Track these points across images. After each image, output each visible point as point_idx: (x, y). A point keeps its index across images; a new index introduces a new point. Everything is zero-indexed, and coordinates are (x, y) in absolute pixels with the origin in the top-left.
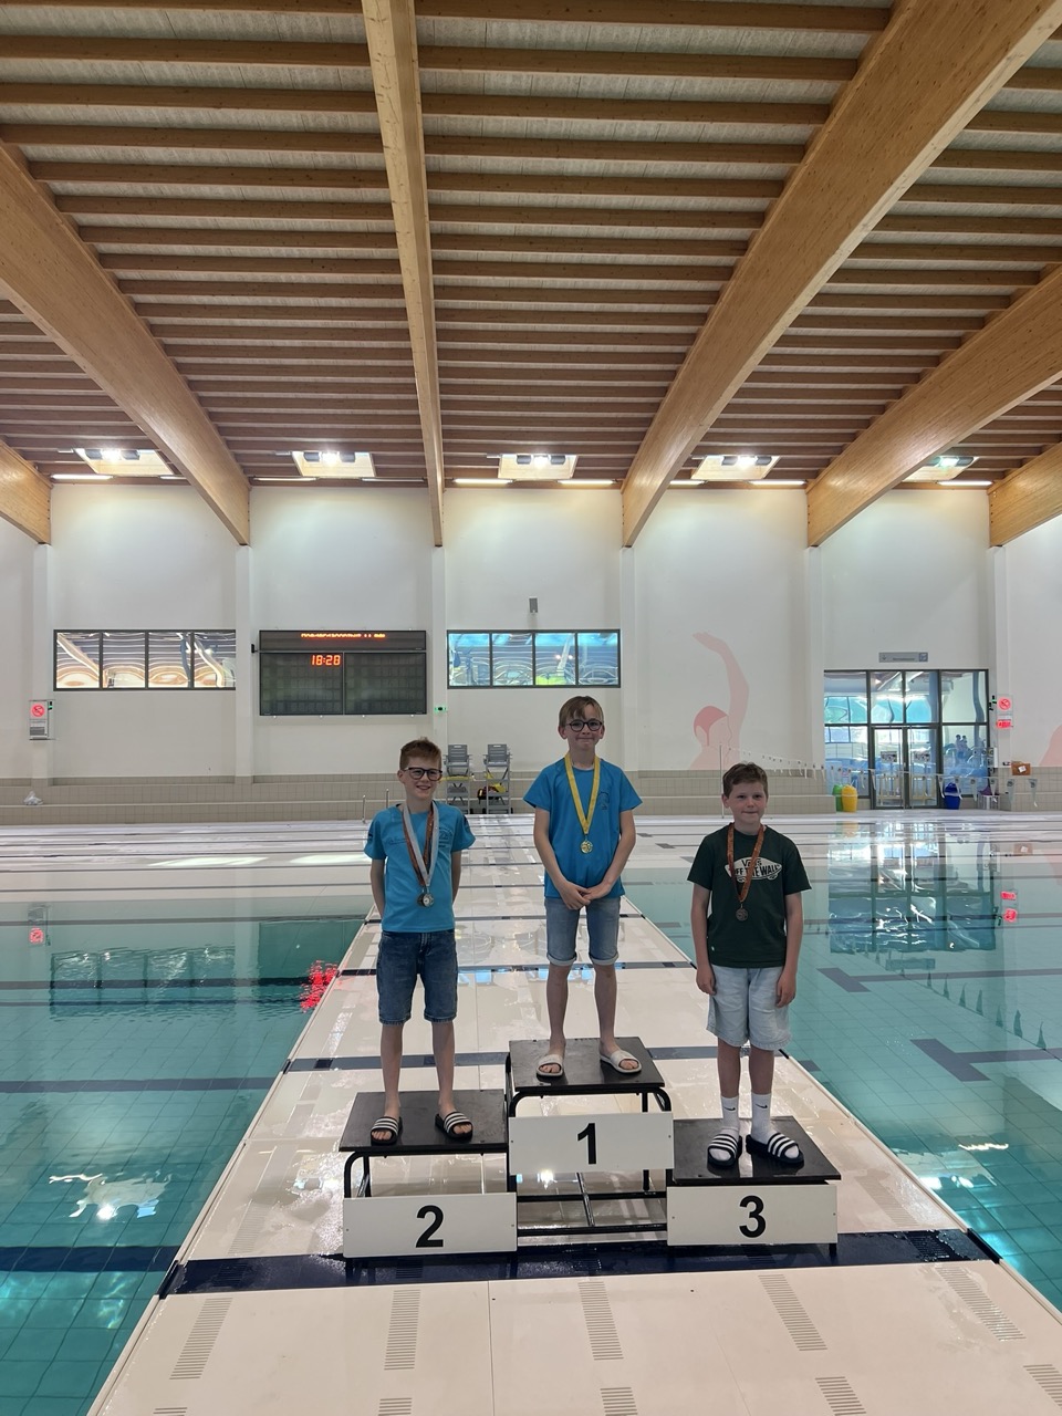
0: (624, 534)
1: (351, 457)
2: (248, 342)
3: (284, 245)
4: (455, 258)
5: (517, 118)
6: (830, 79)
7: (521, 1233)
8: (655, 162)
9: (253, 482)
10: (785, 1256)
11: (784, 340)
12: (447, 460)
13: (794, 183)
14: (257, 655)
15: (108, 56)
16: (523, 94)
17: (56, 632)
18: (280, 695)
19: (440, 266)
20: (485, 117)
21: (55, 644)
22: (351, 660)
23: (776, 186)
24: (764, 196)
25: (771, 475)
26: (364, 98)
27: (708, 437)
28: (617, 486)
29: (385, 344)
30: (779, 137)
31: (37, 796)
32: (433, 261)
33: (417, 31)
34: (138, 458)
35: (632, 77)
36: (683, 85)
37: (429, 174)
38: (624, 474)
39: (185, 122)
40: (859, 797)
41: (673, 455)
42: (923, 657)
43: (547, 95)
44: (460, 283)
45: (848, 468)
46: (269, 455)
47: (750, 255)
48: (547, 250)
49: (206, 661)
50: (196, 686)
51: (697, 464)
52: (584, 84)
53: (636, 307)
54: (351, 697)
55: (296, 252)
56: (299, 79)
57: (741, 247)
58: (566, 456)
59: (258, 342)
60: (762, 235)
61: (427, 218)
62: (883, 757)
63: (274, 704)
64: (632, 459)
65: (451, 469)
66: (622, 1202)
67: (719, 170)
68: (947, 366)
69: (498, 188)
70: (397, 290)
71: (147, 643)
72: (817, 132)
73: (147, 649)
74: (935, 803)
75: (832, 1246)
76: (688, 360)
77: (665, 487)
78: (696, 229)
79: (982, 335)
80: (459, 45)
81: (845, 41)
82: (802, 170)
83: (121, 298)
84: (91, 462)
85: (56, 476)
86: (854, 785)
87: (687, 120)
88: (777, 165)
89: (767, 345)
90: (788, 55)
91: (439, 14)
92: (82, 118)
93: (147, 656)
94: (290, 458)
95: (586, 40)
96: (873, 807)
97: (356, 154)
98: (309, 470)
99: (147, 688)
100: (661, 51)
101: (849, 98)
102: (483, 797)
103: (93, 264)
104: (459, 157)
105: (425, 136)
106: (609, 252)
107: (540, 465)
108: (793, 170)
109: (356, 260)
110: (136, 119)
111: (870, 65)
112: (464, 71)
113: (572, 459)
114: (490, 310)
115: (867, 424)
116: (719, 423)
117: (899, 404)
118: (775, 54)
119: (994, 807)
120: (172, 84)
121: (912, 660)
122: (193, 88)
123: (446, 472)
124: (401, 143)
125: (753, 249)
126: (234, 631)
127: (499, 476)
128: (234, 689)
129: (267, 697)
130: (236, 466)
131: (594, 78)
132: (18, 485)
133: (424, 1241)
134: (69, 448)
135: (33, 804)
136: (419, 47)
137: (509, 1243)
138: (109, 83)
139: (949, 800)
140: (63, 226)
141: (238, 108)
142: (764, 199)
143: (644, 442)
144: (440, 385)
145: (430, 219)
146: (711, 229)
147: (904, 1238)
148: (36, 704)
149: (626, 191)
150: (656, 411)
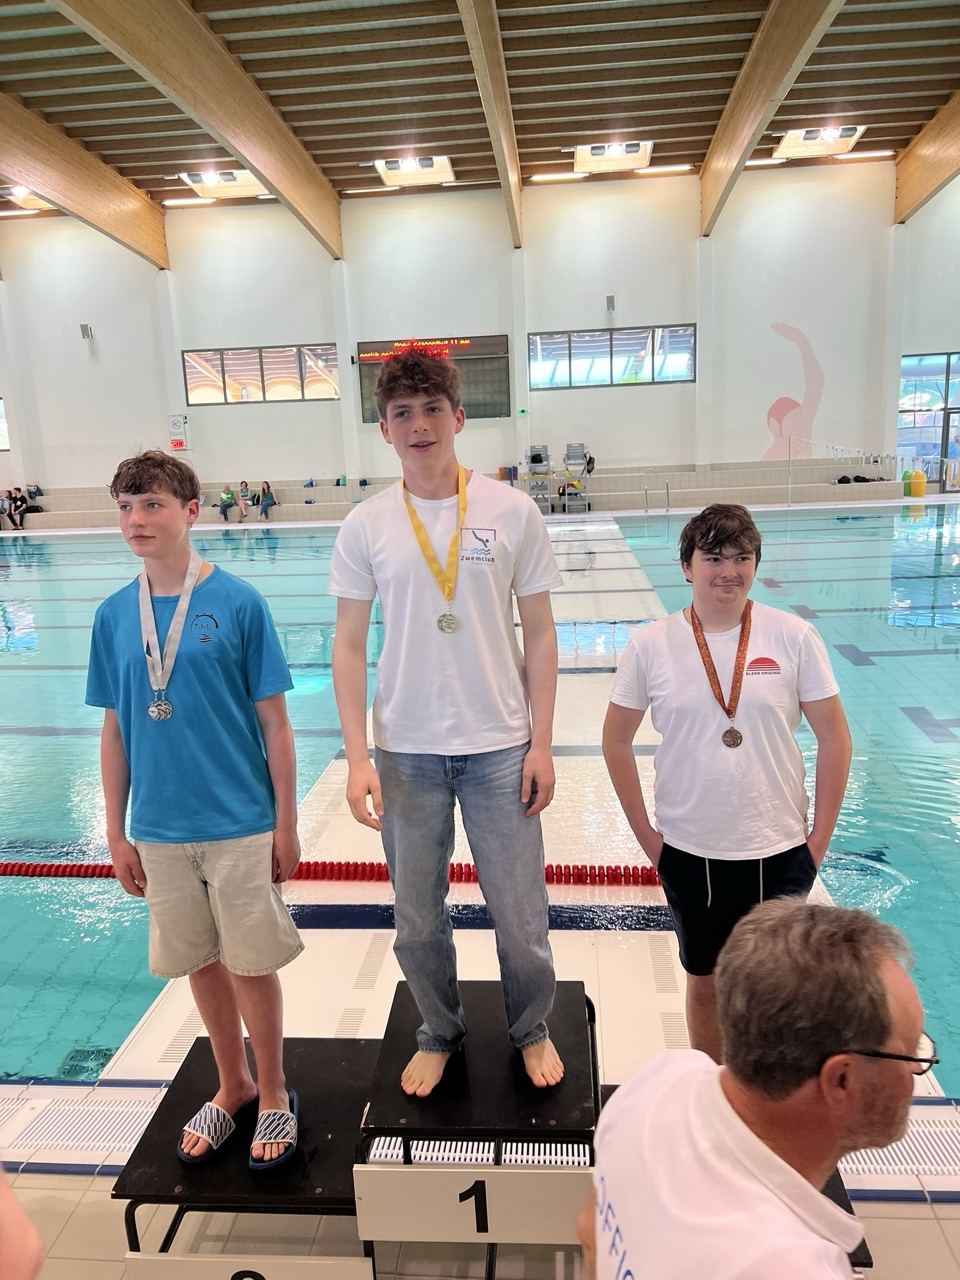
0: (701, 223)
1: (429, 162)
9: (342, 196)
12: (522, 157)
14: (356, 366)
17: (183, 352)
21: (184, 363)
25: (859, 147)
27: (782, 110)
28: (696, 171)
29: (451, 39)
34: (235, 179)
38: (702, 157)
40: (928, 482)
45: (938, 135)
46: (354, 167)
50: (306, 398)
51: (778, 140)
58: (642, 143)
64: (710, 141)
65: (528, 166)
73: (263, 365)
76: (761, 28)
77: (740, 168)
84: (195, 187)
85: (168, 203)
93: (262, 370)
94: (373, 169)
96: (943, 490)
98: (391, 179)
99: (265, 401)
102: (563, 494)
107: (615, 154)
113: (647, 146)
116: (793, 93)
123: (522, 167)
126: (335, 344)
127: (575, 169)
128: (339, 399)
129: (368, 406)
130: (324, 179)
132: (134, 214)
134: (174, 174)
143: (721, 121)
144: (509, 78)
148: (173, 419)
150: (732, 86)
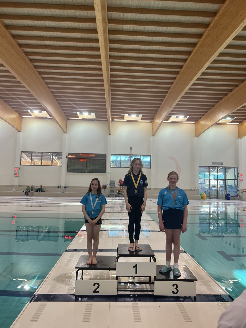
0: (153, 133)
1: (89, 113)
2: (68, 86)
3: (76, 64)
4: (115, 68)
5: (130, 36)
6: (202, 28)
7: (118, 291)
8: (161, 47)
9: (68, 119)
10: (183, 299)
11: (190, 89)
12: (112, 115)
13: (194, 52)
14: (67, 158)
15: (38, 20)
16: (131, 31)
17: (21, 152)
18: (72, 168)
19: (112, 70)
20: (123, 36)
21: (21, 155)
22: (89, 160)
23: (189, 53)
24: (186, 55)
25: (187, 120)
26: (95, 31)
27: (172, 111)
28: (151, 122)
29: (99, 88)
30: (190, 41)
31: (15, 189)
32: (110, 69)
33: (108, 16)
34: (42, 113)
35: (157, 27)
36: (168, 29)
37: (109, 48)
38: (153, 119)
39: (55, 36)
40: (206, 196)
41: (164, 115)
42: (222, 164)
43: (137, 31)
44: (116, 74)
45: (205, 119)
46: (72, 113)
47: (183, 69)
48: (136, 67)
49: (56, 160)
50: (53, 165)
51: (170, 117)
52: (146, 29)
53: (156, 81)
54: (88, 169)
55: (79, 66)
56: (81, 26)
57: (181, 67)
59: (70, 87)
60: (186, 64)
61: (109, 59)
62: (212, 187)
63: (70, 170)
64: (155, 116)
65: (113, 117)
66: (144, 285)
67: (176, 49)
68: (228, 96)
69: (125, 52)
70: (101, 75)
71: (42, 155)
72: (199, 40)
73: (42, 157)
74: (224, 198)
75: (195, 297)
76: (168, 93)
77: (162, 122)
78: (171, 62)
79: (237, 89)
80: (117, 19)
81: (206, 20)
82: (195, 49)
83: (39, 76)
84: (31, 113)
85: (23, 116)
86: (205, 193)
87: (169, 37)
88: (190, 48)
89: (186, 90)
90: (192, 23)
91: (113, 12)
92: (32, 34)
93: (42, 158)
94: (76, 114)
95: (146, 18)
96: (210, 198)
97: (93, 44)
98: (81, 116)
99: (42, 165)
100: (163, 21)
101: (206, 33)
102: (118, 193)
103: (33, 68)
104: (117, 45)
105: (109, 40)
106: (150, 67)
107: (134, 117)
108: (193, 49)
109: (93, 68)
110: (44, 35)
111: (211, 25)
112: (118, 25)
113: (141, 115)
114: (123, 80)
115: (210, 109)
116: (175, 108)
117: (217, 104)
118: (189, 22)
119: (239, 199)
120: (52, 27)
121: (219, 164)
122: (56, 28)
123: (112, 118)
124: (103, 40)
125: (184, 68)
126: (62, 153)
127: (124, 119)
128: (61, 166)
129: (69, 168)
130: (64, 115)
131: (148, 27)
132: (14, 118)
133: (95, 291)
134: (26, 110)
135: (14, 191)
136: (108, 19)
137: (115, 293)
138: (38, 26)
139: (228, 197)
140: (27, 59)
141: (67, 32)
142: (187, 56)
143: (158, 112)
144: (111, 98)
145: (110, 59)
146: (174, 63)
147: (213, 296)
148: (16, 168)
149: (155, 53)
150: (161, 105)
